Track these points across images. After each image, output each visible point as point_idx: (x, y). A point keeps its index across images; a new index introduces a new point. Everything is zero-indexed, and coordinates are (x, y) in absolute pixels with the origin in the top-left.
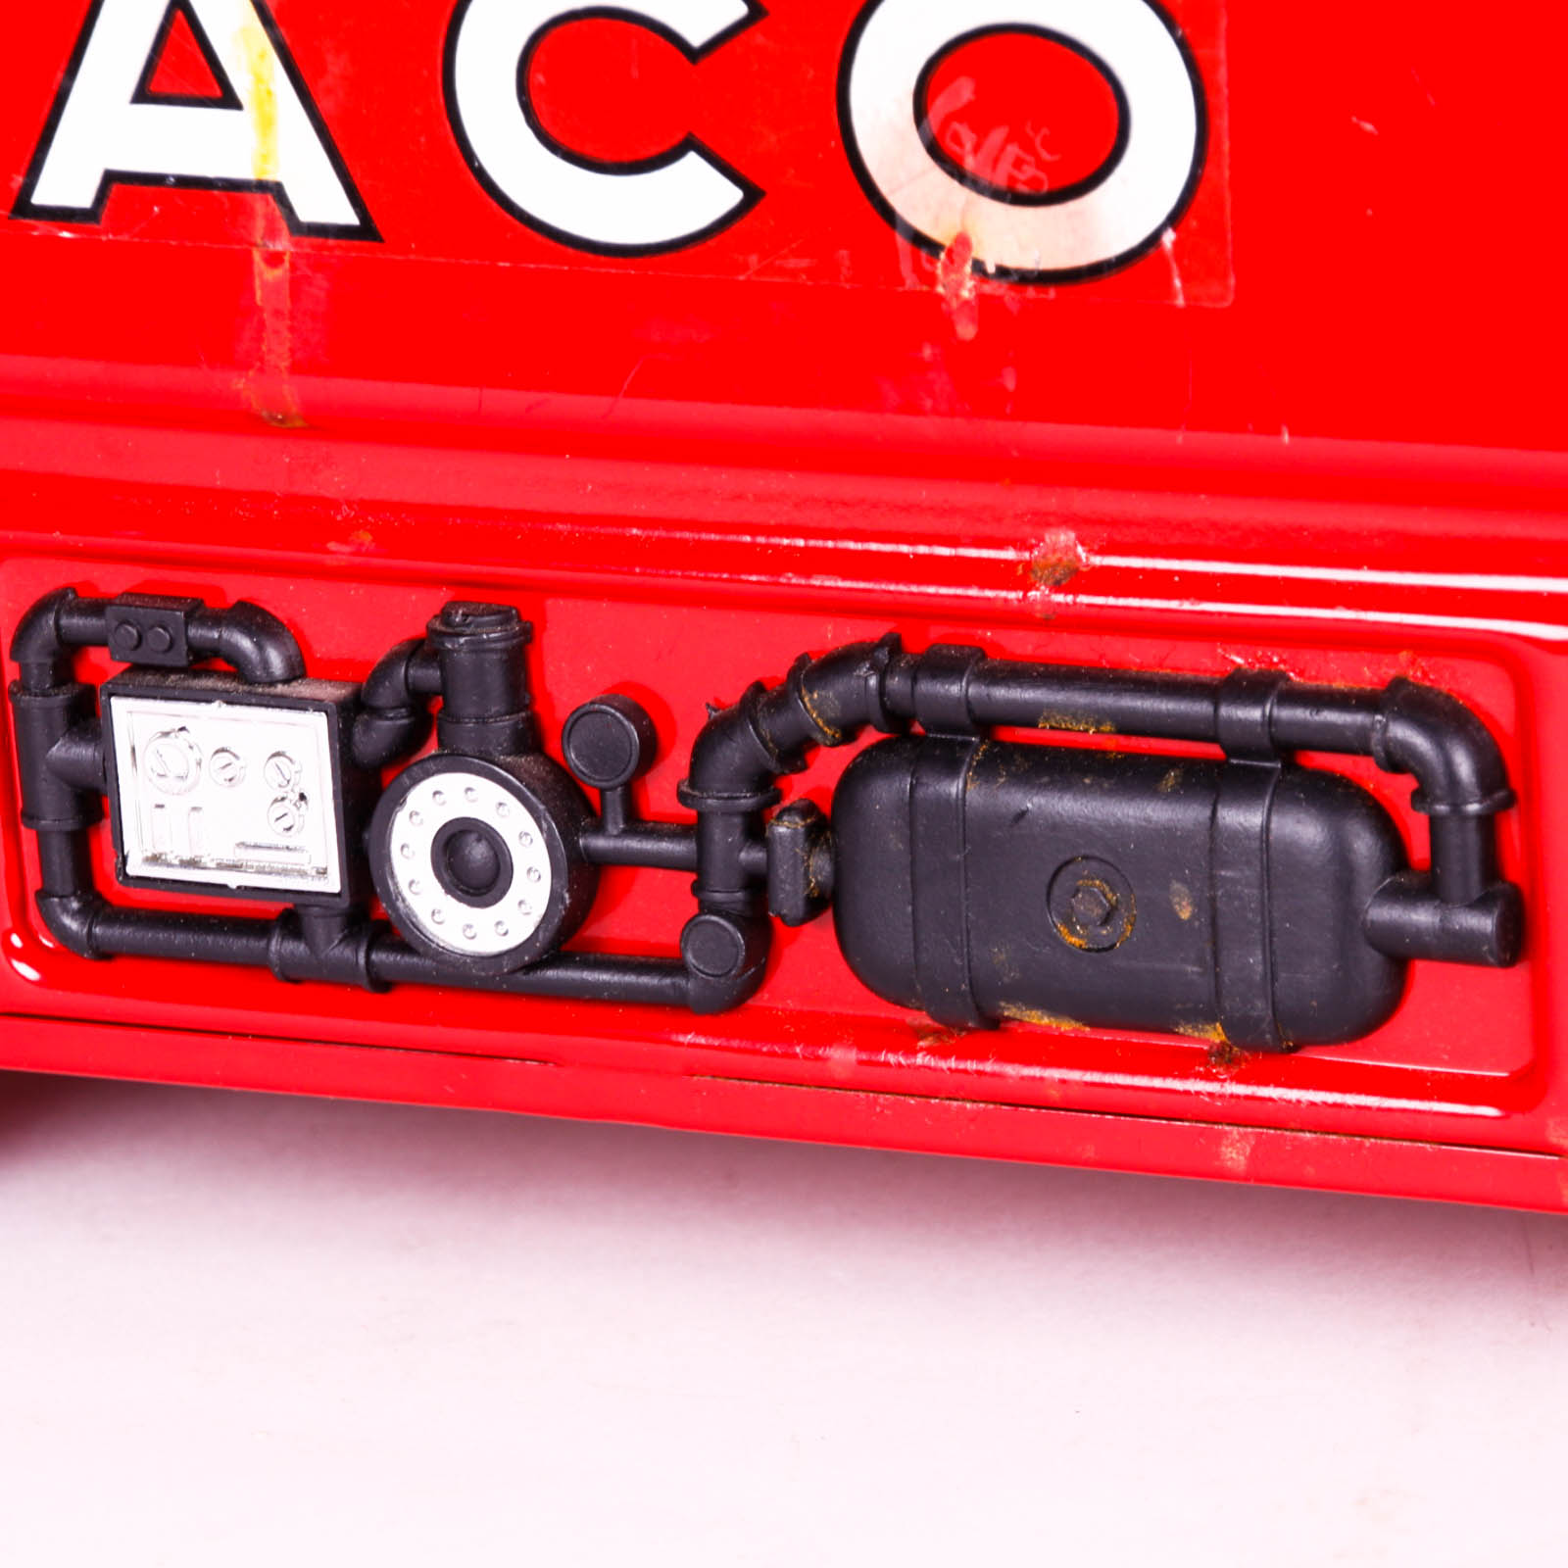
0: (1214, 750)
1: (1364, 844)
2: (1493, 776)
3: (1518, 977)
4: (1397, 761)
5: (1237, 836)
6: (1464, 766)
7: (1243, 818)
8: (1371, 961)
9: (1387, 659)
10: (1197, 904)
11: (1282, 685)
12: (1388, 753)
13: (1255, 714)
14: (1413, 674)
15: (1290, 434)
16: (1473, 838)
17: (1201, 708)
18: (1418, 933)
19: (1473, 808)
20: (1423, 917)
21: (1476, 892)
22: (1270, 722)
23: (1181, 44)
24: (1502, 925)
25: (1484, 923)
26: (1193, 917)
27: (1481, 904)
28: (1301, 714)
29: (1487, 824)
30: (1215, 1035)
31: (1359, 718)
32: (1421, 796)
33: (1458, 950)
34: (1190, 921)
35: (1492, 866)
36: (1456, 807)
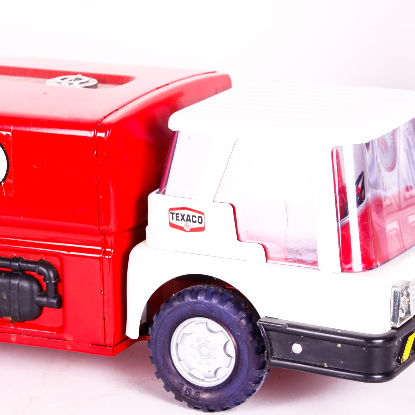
0: (10, 270)
1: (35, 287)
2: (57, 276)
3: (60, 310)
4: (40, 273)
5: (14, 285)
6: (52, 274)
7: (15, 282)
8: (36, 307)
9: (40, 256)
10: (7, 296)
11: (22, 259)
12: (39, 272)
13: (17, 264)
14: (44, 259)
15: (23, 217)
16: (53, 287)
17: (8, 263)
18: (43, 302)
19: (53, 282)
20: (45, 300)
21: (53, 295)
22: (19, 266)
23: (5, 151)
24: (58, 302)
25: (55, 301)
26: (6, 298)
27: (54, 298)
28: (25, 265)
29: (56, 284)
30: (10, 318)
31: (34, 266)
32: (44, 279)
33: (50, 306)
34: (6, 299)
35: (56, 292)
36: (50, 282)
